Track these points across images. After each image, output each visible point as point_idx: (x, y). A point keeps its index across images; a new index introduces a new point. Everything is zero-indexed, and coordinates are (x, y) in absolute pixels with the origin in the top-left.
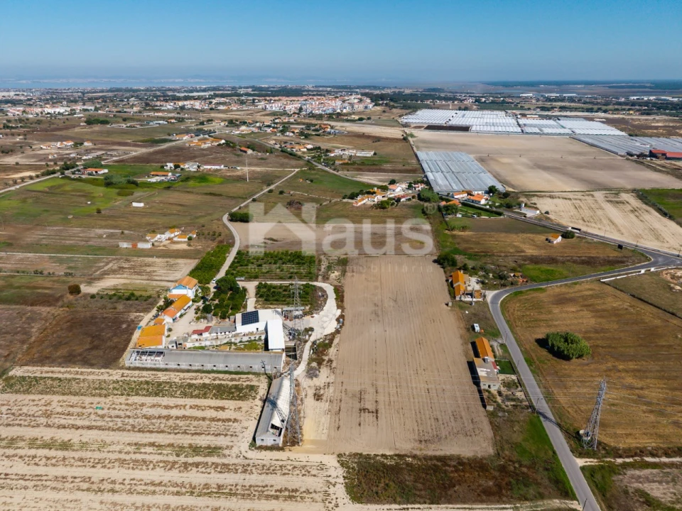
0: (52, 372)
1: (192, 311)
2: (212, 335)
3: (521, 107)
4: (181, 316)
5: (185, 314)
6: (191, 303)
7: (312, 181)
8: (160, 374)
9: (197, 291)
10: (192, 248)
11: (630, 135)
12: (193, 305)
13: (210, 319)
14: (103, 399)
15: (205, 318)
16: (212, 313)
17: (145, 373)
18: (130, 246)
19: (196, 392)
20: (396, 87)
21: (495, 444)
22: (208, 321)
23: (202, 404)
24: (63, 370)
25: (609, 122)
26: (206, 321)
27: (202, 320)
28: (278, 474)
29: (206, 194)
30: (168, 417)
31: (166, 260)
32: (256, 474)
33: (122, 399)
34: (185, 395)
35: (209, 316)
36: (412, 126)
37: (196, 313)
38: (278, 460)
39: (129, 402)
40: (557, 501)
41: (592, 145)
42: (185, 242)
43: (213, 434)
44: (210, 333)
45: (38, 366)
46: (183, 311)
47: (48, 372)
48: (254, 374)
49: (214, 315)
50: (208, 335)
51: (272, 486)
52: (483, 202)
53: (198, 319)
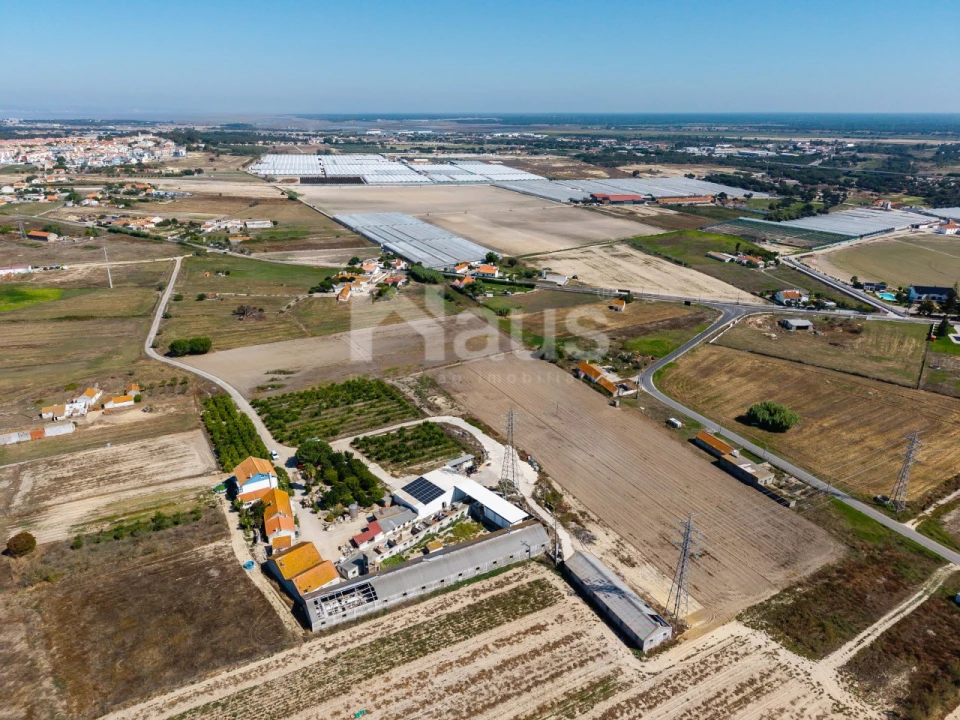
0: (182, 699)
1: (303, 512)
2: (388, 534)
3: (392, 148)
5: (297, 519)
7: (228, 273)
8: (386, 620)
10: (159, 414)
11: (551, 179)
14: (344, 699)
15: (344, 514)
17: (359, 629)
18: (28, 437)
19: (476, 623)
20: (172, 122)
21: (839, 539)
23: (508, 634)
24: (199, 686)
25: (507, 163)
27: (341, 519)
28: (712, 673)
29: (60, 319)
30: (485, 674)
31: (135, 444)
32: (690, 687)
33: (378, 684)
34: (467, 633)
35: (353, 508)
36: (279, 179)
37: (313, 512)
38: (689, 658)
39: (395, 681)
40: (940, 570)
41: (525, 193)
42: (134, 407)
43: (575, 666)
44: (385, 533)
45: (134, 704)
47: (172, 704)
48: (518, 565)
50: (382, 537)
51: (725, 690)
52: (497, 275)
53: (330, 519)
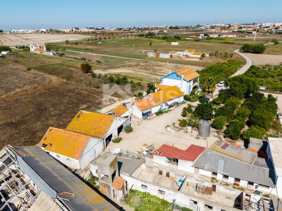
1: (178, 111)
4: (160, 113)
5: (166, 112)
6: (182, 99)
9: (195, 88)
10: (202, 61)
12: (183, 103)
13: (204, 131)
15: (196, 126)
16: (211, 122)
18: (154, 56)
22: (200, 134)
26: (195, 133)
27: (189, 128)
29: (223, 43)
31: (176, 65)
35: (205, 124)
37: (184, 115)
42: (197, 58)
46: (164, 107)
49: (213, 126)
50: (192, 170)
53: (183, 124)
